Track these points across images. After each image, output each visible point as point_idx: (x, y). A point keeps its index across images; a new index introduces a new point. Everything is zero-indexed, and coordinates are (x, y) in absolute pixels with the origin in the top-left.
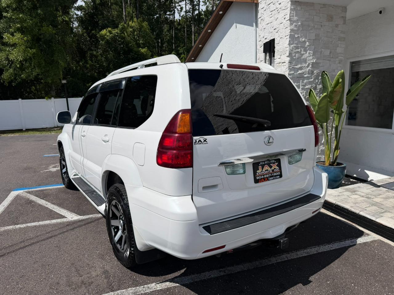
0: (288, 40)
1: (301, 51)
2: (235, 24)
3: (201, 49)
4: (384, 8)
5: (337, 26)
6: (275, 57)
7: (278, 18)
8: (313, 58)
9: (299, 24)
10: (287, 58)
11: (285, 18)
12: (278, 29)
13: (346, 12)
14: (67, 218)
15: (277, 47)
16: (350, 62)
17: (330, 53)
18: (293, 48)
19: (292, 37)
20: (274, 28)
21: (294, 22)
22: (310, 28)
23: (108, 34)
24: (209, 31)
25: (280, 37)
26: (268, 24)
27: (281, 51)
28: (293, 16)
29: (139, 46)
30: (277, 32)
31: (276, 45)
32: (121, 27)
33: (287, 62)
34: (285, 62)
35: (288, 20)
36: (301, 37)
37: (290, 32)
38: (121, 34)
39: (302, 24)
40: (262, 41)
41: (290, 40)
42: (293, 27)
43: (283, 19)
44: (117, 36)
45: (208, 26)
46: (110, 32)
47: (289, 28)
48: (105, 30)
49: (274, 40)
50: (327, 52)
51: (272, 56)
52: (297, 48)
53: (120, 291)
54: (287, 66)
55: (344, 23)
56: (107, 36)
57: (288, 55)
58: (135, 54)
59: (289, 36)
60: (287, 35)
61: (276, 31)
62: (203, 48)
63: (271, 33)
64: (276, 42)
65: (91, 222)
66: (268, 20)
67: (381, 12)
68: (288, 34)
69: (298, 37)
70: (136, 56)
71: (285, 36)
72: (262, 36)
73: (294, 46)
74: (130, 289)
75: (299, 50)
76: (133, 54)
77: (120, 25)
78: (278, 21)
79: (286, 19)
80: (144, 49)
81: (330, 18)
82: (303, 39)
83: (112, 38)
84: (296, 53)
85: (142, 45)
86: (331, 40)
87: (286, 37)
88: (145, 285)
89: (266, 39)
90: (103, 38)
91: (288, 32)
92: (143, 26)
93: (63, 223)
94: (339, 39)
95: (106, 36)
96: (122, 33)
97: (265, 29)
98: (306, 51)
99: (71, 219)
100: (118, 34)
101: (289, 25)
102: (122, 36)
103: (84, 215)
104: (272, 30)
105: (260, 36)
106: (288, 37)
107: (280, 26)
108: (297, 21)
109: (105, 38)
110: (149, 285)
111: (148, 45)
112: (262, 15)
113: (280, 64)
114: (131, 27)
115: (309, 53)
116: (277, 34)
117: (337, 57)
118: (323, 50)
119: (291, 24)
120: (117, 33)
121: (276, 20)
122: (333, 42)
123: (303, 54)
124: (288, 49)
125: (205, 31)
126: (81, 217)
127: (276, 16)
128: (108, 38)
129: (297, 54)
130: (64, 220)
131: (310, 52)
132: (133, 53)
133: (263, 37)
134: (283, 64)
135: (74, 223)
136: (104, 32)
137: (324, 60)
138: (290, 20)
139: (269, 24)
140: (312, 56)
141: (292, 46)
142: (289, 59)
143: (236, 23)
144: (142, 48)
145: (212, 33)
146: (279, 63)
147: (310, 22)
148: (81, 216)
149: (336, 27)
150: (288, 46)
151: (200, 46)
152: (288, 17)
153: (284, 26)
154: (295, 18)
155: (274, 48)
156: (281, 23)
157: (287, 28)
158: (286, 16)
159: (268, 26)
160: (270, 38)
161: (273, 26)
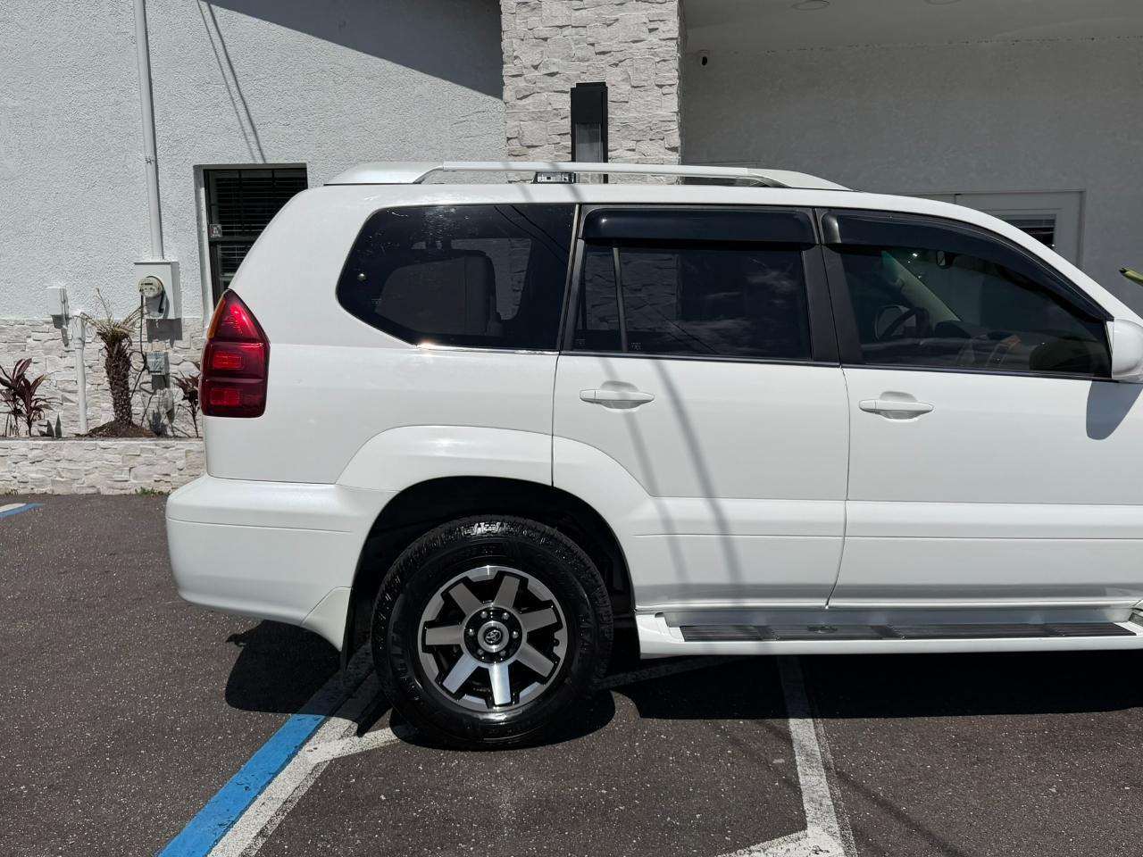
7: (617, 20)
10: (670, 152)
11: (651, 30)
12: (617, 56)
15: (619, 112)
20: (599, 48)
25: (633, 83)
26: (561, 27)
27: (642, 127)
30: (616, 65)
31: (611, 105)
35: (672, 39)
40: (530, 77)
43: (645, 29)
47: (675, 65)
49: (601, 86)
59: (675, 87)
60: (671, 85)
61: (610, 59)
63: (583, 61)
64: (613, 96)
66: (559, 12)
68: (670, 79)
71: (661, 86)
72: (526, 62)
78: (622, 32)
79: (661, 35)
87: (665, 90)
89: (553, 75)
91: (670, 74)
97: (544, 39)
101: (676, 53)
104: (587, 51)
105: (516, 57)
106: (673, 90)
107: (631, 48)
116: (616, 70)
121: (608, 25)
124: (674, 126)
133: (536, 67)
138: (677, 40)
139: (567, 32)
142: (675, 156)
150: (675, 118)
152: (670, 30)
153: (655, 54)
156: (635, 42)
157: (664, 61)
158: (661, 26)
159: (565, 33)
160: (579, 77)
161: (591, 40)
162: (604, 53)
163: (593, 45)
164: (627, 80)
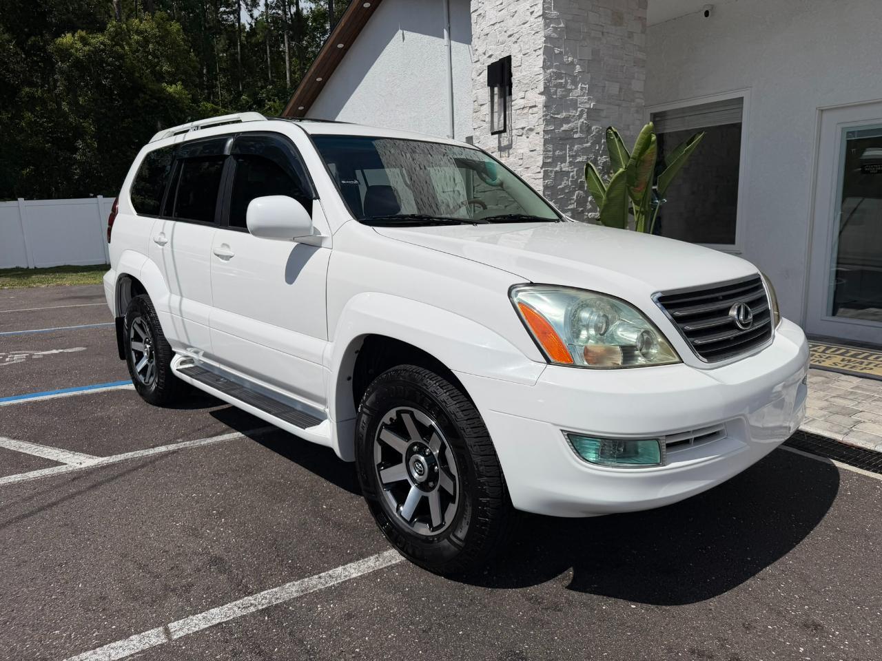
0: (541, 58)
1: (566, 82)
2: (400, 32)
3: (321, 86)
4: (713, 7)
5: (631, 35)
6: (514, 97)
7: (515, 12)
8: (589, 99)
9: (562, 25)
10: (540, 96)
11: (532, 13)
12: (517, 36)
13: (645, 7)
14: (66, 464)
15: (517, 74)
16: (651, 114)
17: (619, 92)
18: (551, 77)
19: (548, 52)
20: (509, 33)
21: (552, 20)
22: (582, 37)
23: (79, 45)
24: (340, 46)
25: (523, 52)
26: (494, 25)
27: (527, 81)
28: (549, 8)
29: (160, 77)
30: (516, 42)
31: (513, 70)
32: (112, 29)
33: (540, 106)
34: (535, 106)
35: (540, 16)
36: (566, 53)
37: (545, 42)
38: (114, 46)
39: (566, 27)
40: (481, 60)
41: (544, 59)
42: (549, 31)
43: (528, 13)
44: (103, 51)
45: (339, 34)
46: (83, 40)
47: (542, 34)
48: (69, 35)
49: (509, 59)
50: (614, 89)
51: (507, 93)
52: (559, 76)
53: (266, 592)
54: (541, 113)
55: (643, 32)
56: (77, 50)
57: (543, 90)
58: (150, 96)
59: (542, 50)
60: (540, 49)
61: (513, 39)
62: (324, 84)
63: (502, 44)
64: (514, 63)
65: (135, 469)
66: (492, 15)
67: (707, 14)
68: (539, 45)
69: (561, 53)
70: (156, 101)
71: (535, 51)
72: (481, 51)
73: (553, 72)
74: (288, 585)
75: (563, 81)
76: (148, 97)
77: (109, 25)
78: (518, 19)
79: (536, 15)
80: (174, 86)
81: (618, 19)
82: (570, 59)
83: (89, 56)
84: (555, 86)
85: (167, 78)
86: (620, 64)
87: (537, 53)
88: (320, 573)
89: (490, 56)
90: (65, 53)
91: (540, 41)
92: (168, 33)
93: (60, 476)
94: (634, 63)
95: (73, 51)
96: (116, 44)
97: (487, 35)
98: (575, 83)
99: (79, 466)
100: (105, 45)
101: (542, 26)
102: (116, 52)
103: (110, 455)
104: (504, 37)
105: (476, 50)
106: (541, 52)
107: (522, 28)
108: (557, 20)
109: (71, 55)
110: (330, 572)
111: (183, 77)
112: (480, 5)
113: (525, 111)
114: (138, 32)
115: (582, 89)
116: (516, 45)
117: (633, 101)
118: (607, 82)
119: (546, 25)
120: (102, 43)
121: (513, 16)
122: (625, 67)
123: (571, 90)
124: (541, 77)
125: (331, 46)
126: (105, 458)
127: (512, 9)
128: (80, 55)
129: (559, 90)
130: (62, 469)
131: (583, 86)
132: (145, 93)
133: (484, 54)
134: (531, 111)
135: (91, 473)
136: (67, 39)
137: (610, 104)
138: (544, 15)
139: (498, 25)
140: (588, 94)
141: (548, 71)
142: (543, 98)
143: (403, 29)
144: (171, 83)
145: (345, 50)
146: (524, 108)
147: (582, 24)
148: (102, 456)
149: (629, 37)
150: (542, 71)
151: (319, 79)
152: (539, 10)
153: (532, 30)
154: (554, 13)
155: (511, 75)
156: (524, 24)
157: (537, 32)
158: (536, 9)
159: (495, 28)
160: (500, 54)
161: (505, 29)
162: (510, 36)
163: (505, 32)
164: (520, 51)
